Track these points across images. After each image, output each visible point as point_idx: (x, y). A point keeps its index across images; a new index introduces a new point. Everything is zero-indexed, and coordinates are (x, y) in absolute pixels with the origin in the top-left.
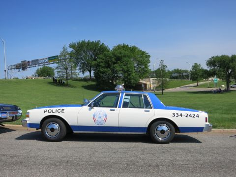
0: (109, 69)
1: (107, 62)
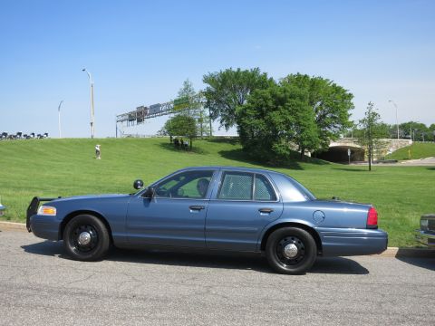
0: (261, 121)
1: (259, 108)
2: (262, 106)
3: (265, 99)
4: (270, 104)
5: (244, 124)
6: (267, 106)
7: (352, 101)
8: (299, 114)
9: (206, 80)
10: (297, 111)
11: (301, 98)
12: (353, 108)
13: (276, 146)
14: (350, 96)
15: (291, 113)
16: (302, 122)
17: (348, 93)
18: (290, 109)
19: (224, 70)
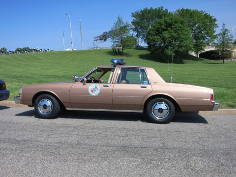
2: (159, 28)
3: (161, 24)
4: (163, 27)
5: (150, 39)
6: (161, 28)
7: (216, 23)
8: (180, 32)
9: (133, 15)
10: (179, 30)
11: (182, 23)
12: (218, 27)
13: (166, 50)
14: (215, 20)
15: (175, 32)
16: (182, 36)
17: (213, 18)
18: (175, 29)
19: (143, 9)
